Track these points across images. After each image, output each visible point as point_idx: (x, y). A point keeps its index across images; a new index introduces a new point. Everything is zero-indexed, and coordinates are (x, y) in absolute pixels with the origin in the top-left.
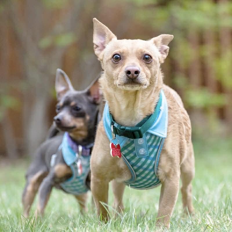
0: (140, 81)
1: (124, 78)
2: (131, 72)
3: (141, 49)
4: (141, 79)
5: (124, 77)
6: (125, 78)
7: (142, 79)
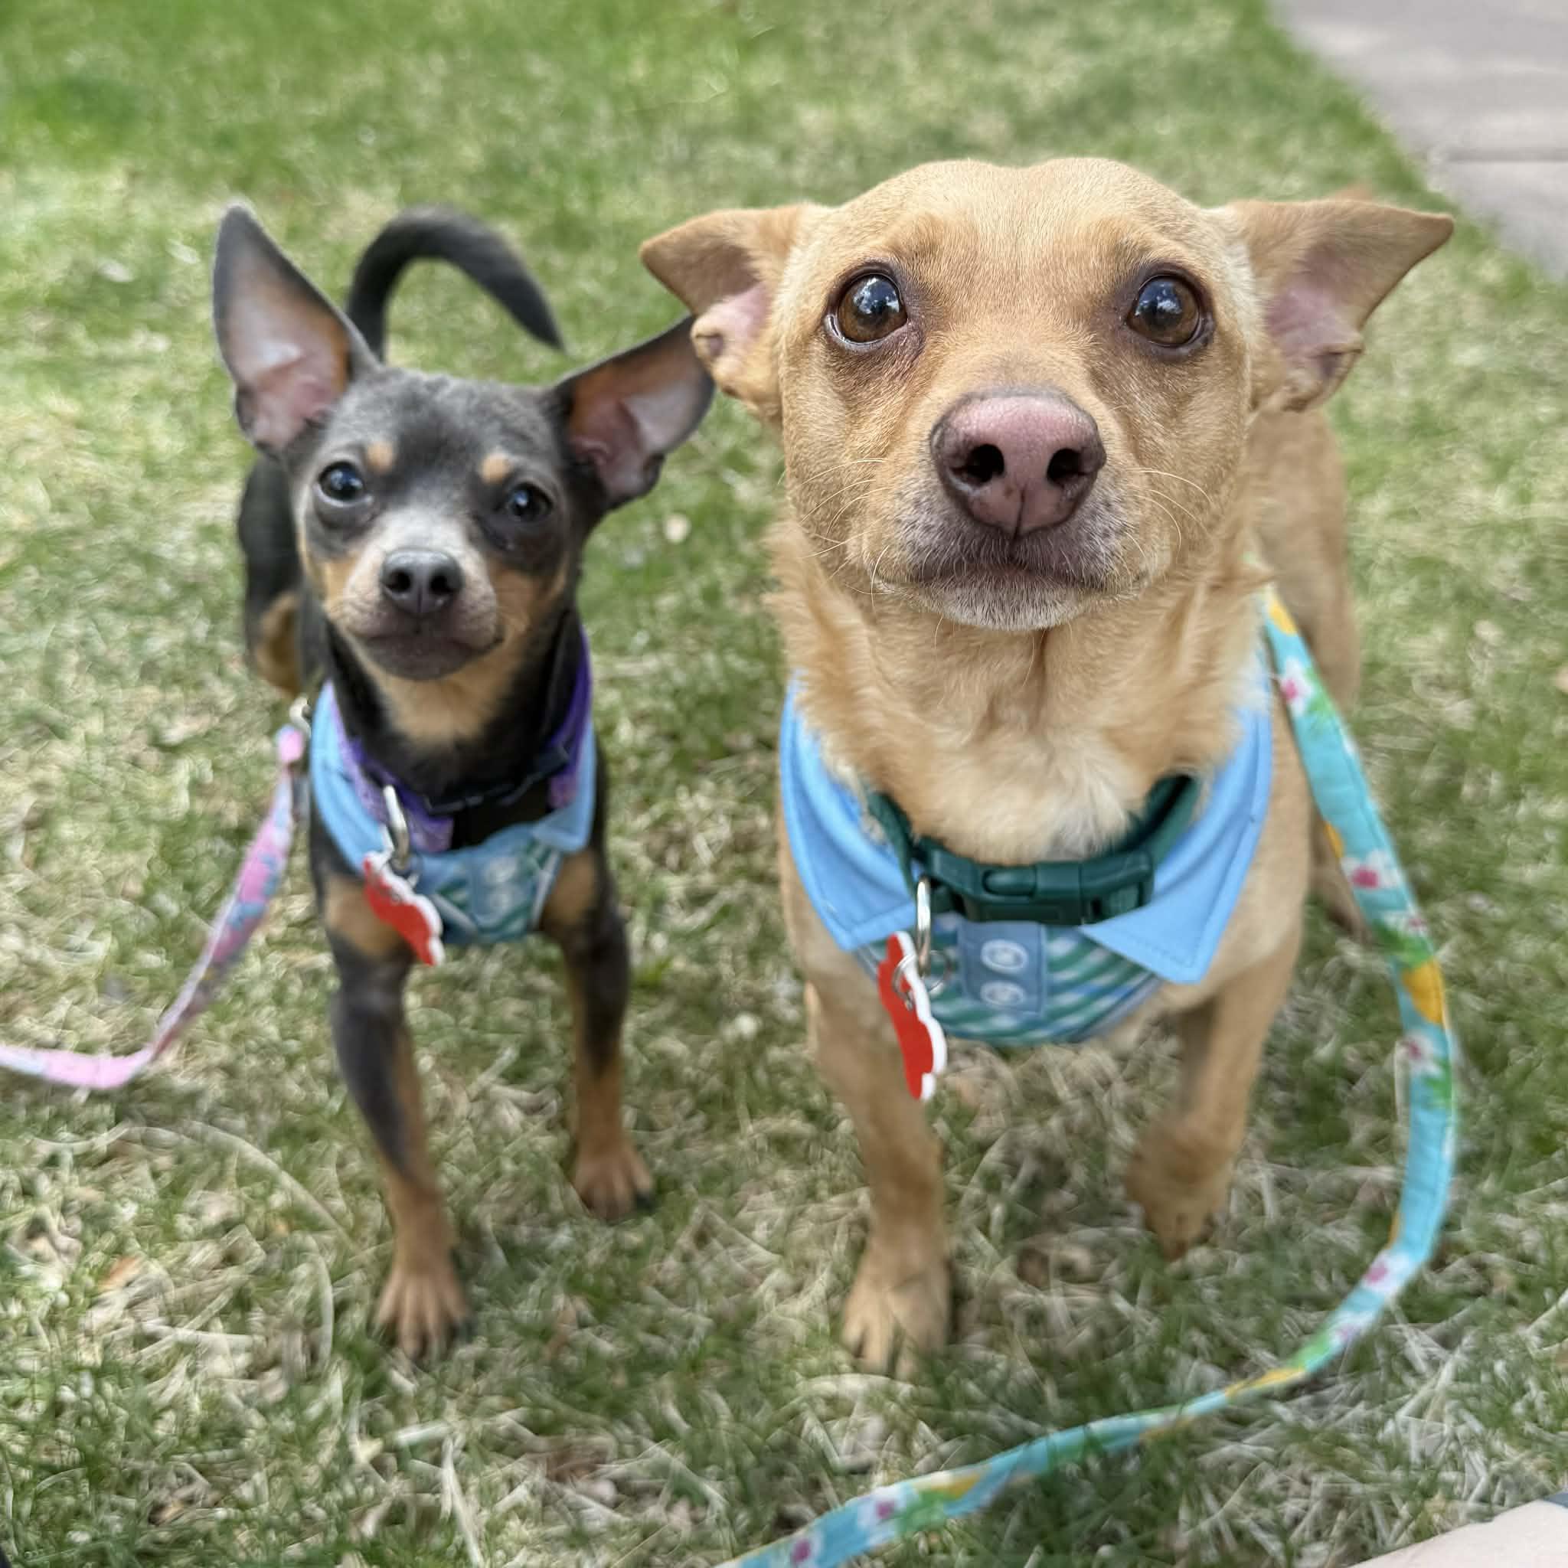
0: (1094, 557)
1: (923, 518)
2: (1011, 463)
3: (1104, 224)
4: (1106, 535)
5: (917, 503)
6: (936, 521)
7: (1121, 532)
